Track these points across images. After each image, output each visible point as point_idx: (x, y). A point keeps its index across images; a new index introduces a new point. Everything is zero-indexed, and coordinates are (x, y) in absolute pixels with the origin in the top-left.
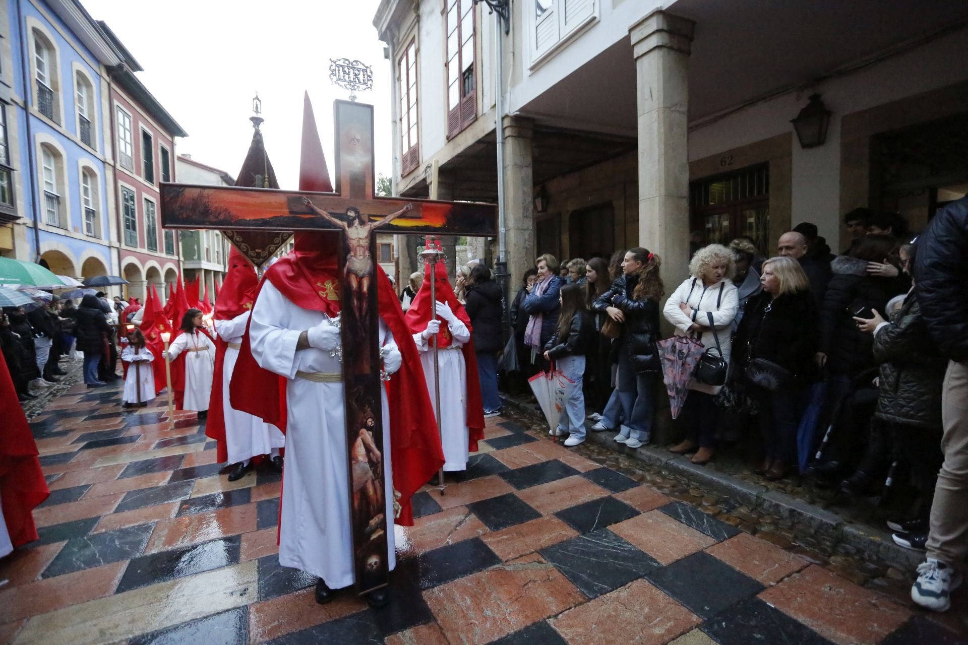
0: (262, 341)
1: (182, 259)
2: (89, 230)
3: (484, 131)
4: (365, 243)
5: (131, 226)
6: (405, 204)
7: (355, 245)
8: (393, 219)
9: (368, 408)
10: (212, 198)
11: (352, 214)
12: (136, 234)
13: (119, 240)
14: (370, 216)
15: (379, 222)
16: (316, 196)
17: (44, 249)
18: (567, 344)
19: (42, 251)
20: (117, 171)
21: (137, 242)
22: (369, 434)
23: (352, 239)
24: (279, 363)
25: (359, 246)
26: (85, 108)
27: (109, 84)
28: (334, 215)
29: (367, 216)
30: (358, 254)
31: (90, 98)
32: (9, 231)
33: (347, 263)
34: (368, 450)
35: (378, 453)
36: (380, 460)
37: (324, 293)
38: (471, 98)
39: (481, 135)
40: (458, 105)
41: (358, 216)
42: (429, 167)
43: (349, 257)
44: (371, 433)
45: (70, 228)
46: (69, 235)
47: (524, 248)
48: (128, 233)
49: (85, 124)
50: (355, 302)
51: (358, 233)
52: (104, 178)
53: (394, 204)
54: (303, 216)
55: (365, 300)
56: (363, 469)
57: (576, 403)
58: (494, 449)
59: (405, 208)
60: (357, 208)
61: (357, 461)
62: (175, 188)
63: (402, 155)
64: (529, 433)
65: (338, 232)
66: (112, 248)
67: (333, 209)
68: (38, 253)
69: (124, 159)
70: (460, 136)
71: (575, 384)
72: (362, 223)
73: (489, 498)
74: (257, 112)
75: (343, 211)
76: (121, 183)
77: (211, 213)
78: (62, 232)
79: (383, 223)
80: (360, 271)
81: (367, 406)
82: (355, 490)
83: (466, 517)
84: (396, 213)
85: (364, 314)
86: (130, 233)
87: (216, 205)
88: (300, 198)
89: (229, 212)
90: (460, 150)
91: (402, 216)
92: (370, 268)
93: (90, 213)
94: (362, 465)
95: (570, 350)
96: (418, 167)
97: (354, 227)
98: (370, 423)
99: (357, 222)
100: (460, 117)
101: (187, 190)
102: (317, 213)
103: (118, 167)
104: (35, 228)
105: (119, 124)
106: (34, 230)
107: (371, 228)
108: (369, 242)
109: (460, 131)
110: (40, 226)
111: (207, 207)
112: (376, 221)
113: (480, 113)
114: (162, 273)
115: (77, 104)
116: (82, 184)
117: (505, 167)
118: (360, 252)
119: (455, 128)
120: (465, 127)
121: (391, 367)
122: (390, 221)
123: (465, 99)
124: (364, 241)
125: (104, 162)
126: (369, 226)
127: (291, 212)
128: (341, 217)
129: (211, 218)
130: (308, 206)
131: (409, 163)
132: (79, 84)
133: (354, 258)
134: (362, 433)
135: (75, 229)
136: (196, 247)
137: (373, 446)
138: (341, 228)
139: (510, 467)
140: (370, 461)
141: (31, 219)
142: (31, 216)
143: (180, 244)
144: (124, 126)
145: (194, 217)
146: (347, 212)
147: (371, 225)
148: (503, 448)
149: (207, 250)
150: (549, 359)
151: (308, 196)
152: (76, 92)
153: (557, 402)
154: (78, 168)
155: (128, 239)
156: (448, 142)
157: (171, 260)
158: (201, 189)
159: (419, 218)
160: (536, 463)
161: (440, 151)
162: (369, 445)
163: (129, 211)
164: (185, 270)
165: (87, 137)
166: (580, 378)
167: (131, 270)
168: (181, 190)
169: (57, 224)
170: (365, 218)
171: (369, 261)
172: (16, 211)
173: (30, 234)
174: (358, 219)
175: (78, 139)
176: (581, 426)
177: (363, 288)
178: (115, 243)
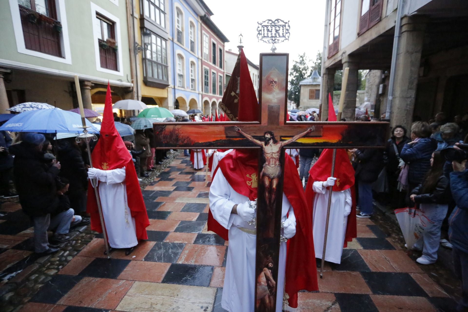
0: (214, 204)
2: (192, 87)
3: (385, 29)
4: (276, 156)
5: (206, 84)
6: (309, 127)
7: (269, 158)
8: (299, 138)
9: (270, 257)
10: (180, 131)
11: (268, 136)
13: (202, 91)
14: (281, 137)
15: (288, 141)
16: (244, 125)
17: (177, 96)
18: (432, 195)
20: (203, 62)
21: (209, 91)
22: (269, 271)
23: (267, 153)
24: (221, 220)
25: (272, 158)
26: (192, 36)
27: (201, 24)
28: (255, 137)
29: (279, 137)
30: (271, 163)
31: (194, 31)
32: (166, 91)
33: (263, 169)
34: (268, 279)
35: (274, 282)
36: (275, 286)
37: (250, 182)
38: (378, 5)
39: (382, 31)
40: (368, 11)
41: (273, 138)
42: (344, 53)
43: (264, 165)
44: (270, 271)
45: (185, 87)
46: (185, 90)
47: (405, 110)
48: (206, 87)
49: (192, 43)
50: (267, 194)
51: (272, 149)
52: (198, 64)
53: (300, 127)
54: (234, 139)
55: (274, 193)
56: (264, 289)
57: (433, 237)
58: (362, 248)
59: (309, 130)
60: (272, 131)
61: (261, 284)
62: (161, 126)
63: (329, 45)
64: (389, 239)
65: (257, 149)
66: (200, 94)
67: (255, 133)
68: (175, 98)
69: (205, 56)
70: (367, 33)
71: (435, 224)
72: (275, 142)
73: (351, 293)
74: (241, 42)
75: (262, 134)
76: (204, 66)
77: (180, 140)
78: (183, 89)
79: (291, 141)
80: (272, 174)
81: (269, 256)
82: (258, 299)
83: (333, 305)
84: (301, 134)
85: (272, 201)
87: (182, 135)
88: (233, 127)
89: (190, 139)
90: (366, 42)
91: (306, 136)
92: (279, 173)
93: (193, 80)
94: (263, 286)
95: (435, 200)
96: (337, 52)
97: (269, 145)
98: (271, 265)
99: (271, 141)
100: (368, 20)
101: (167, 127)
102: (244, 137)
103: (203, 59)
104: (174, 88)
105: (204, 41)
107: (281, 145)
108: (279, 155)
109: (367, 29)
110: (176, 87)
111: (178, 136)
112: (285, 140)
113: (384, 15)
114: (217, 104)
115: (190, 35)
116: (190, 69)
117: (399, 54)
118: (272, 162)
119: (365, 27)
120: (371, 27)
121: (288, 236)
122: (296, 140)
123: (374, 7)
124: (276, 154)
125: (198, 58)
126: (280, 144)
127: (227, 137)
128: (260, 139)
129: (180, 142)
130: (238, 132)
131: (332, 50)
132: (191, 26)
133: (268, 166)
134: (265, 270)
135: (187, 88)
137: (271, 278)
138: (259, 146)
139: (371, 269)
140: (268, 285)
141: (173, 85)
142: (173, 83)
144: (206, 41)
145: (171, 142)
146: (265, 135)
147: (281, 144)
148: (368, 249)
150: (414, 201)
151: (238, 125)
152: (190, 30)
153: (416, 232)
154: (189, 62)
155: (206, 90)
156: (359, 37)
158: (174, 126)
159: (320, 137)
160: (390, 271)
161: (352, 43)
162: (269, 277)
163: (206, 78)
165: (192, 49)
166: (441, 220)
167: (206, 103)
168: (164, 127)
169: (181, 86)
170: (278, 138)
171: (279, 168)
172: (169, 83)
173: (173, 91)
174: (273, 139)
175: (189, 50)
176: (434, 253)
177: (273, 186)
178: (201, 92)
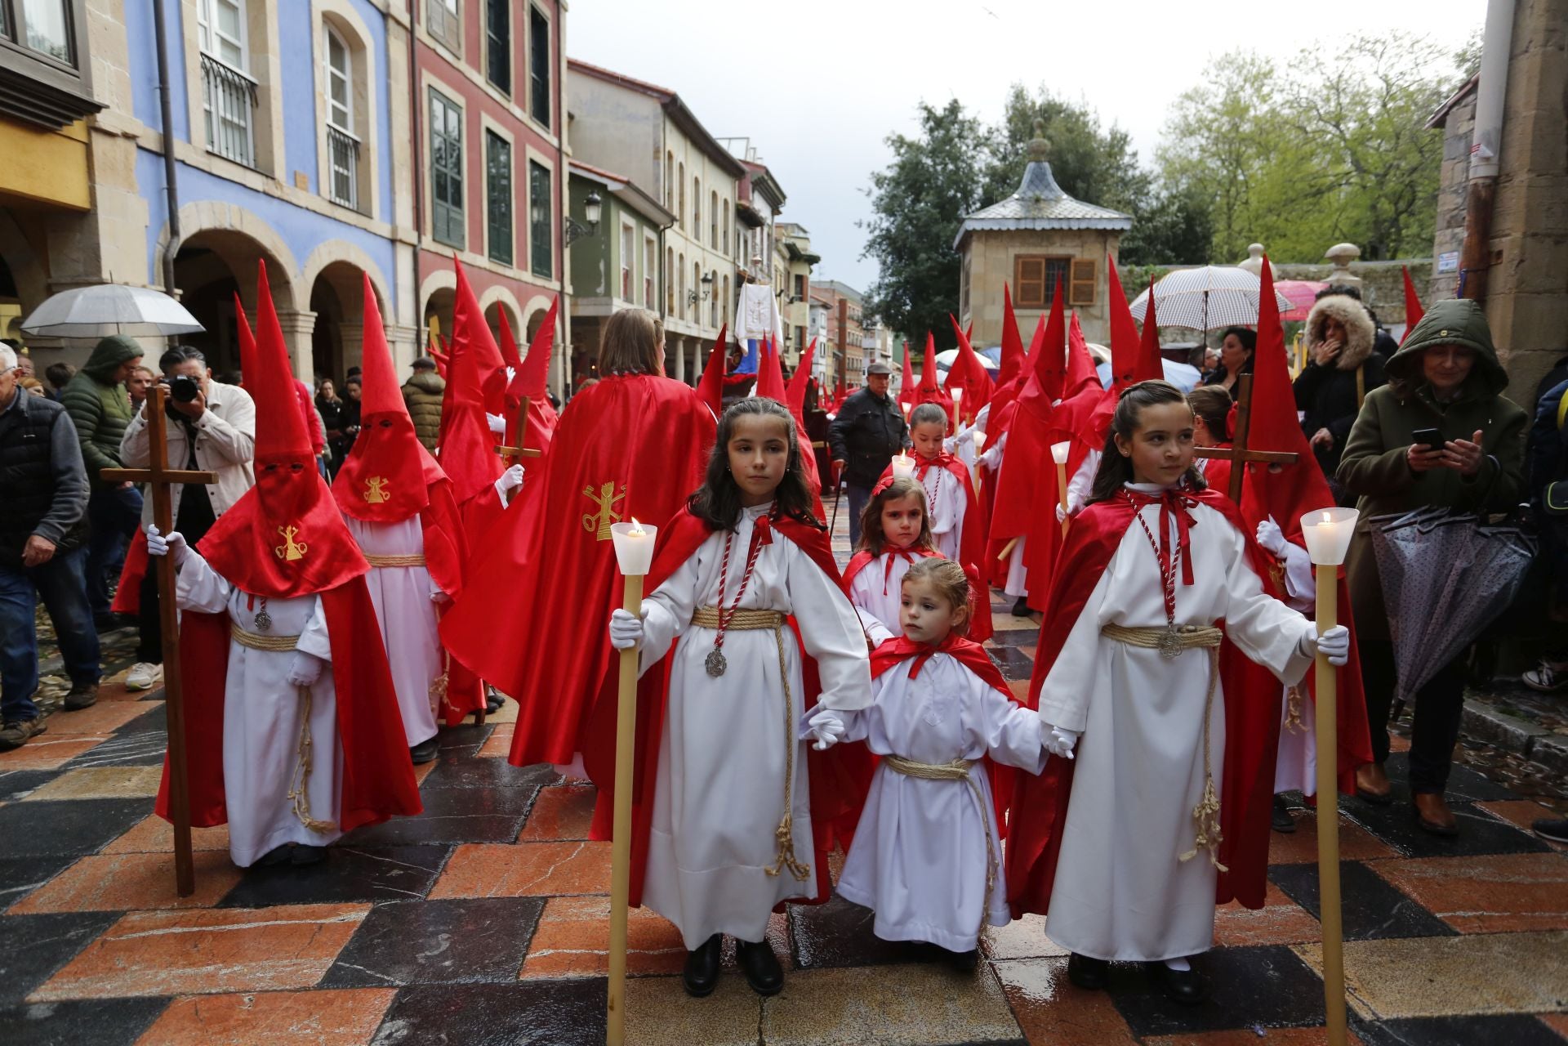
1: (569, 289)
5: (450, 193)
12: (462, 215)
13: (418, 225)
17: (195, 219)
19: (187, 230)
20: (418, 44)
21: (463, 237)
32: (79, 151)
45: (280, 172)
46: (277, 193)
48: (442, 211)
66: (399, 246)
68: (173, 231)
69: (437, 17)
76: (427, 78)
78: (255, 181)
86: (448, 210)
103: (421, 32)
104: (165, 153)
106: (163, 161)
110: (180, 150)
114: (523, 322)
125: (385, 16)
135: (296, 180)
136: (602, 266)
141: (154, 126)
142: (154, 118)
143: (567, 252)
149: (627, 275)
155: (442, 226)
157: (544, 290)
164: (574, 320)
169: (240, 157)
172: (88, 86)
173: (147, 171)
178: (407, 232)
